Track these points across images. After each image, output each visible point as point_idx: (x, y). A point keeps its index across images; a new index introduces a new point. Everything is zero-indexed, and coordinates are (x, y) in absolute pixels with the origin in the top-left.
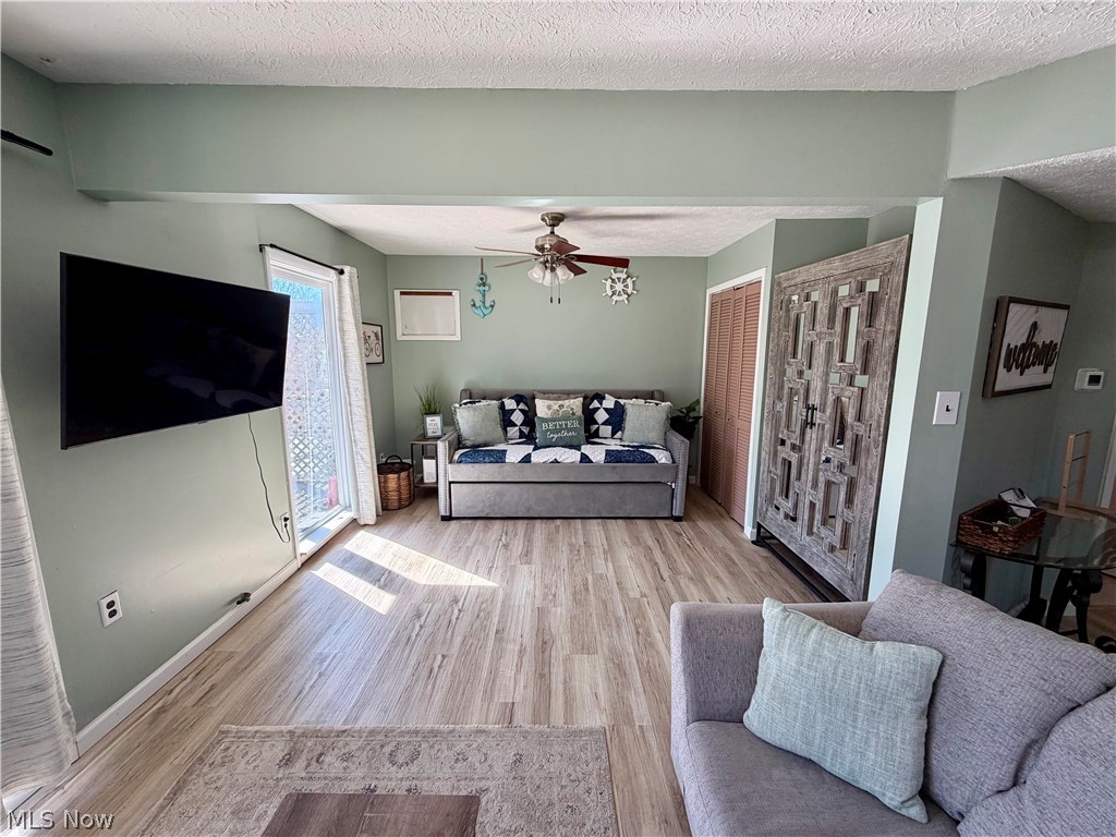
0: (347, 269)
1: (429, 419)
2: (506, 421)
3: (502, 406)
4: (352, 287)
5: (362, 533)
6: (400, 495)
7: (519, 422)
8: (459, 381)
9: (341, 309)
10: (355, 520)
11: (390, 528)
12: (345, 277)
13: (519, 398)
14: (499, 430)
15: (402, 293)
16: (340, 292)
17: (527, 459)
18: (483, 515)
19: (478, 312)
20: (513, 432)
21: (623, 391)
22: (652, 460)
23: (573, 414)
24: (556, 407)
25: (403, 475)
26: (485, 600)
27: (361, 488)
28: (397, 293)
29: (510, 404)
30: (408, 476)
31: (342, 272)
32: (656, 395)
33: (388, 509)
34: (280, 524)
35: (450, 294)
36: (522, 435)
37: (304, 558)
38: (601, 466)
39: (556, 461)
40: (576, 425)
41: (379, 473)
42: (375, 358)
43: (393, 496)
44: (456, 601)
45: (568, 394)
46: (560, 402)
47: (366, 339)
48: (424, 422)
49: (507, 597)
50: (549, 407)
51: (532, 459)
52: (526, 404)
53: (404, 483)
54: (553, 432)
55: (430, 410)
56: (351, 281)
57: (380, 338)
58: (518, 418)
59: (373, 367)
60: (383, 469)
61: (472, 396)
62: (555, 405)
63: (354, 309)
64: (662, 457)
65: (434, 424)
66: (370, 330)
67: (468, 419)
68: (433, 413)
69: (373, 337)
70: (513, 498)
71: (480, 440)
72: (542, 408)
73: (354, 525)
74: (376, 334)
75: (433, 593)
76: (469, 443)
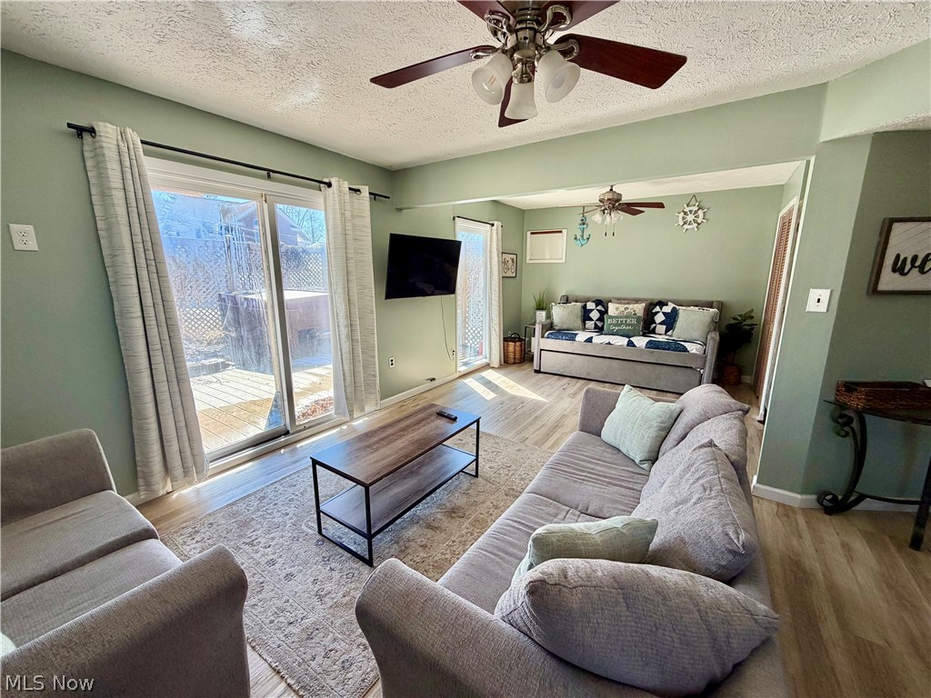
0: (496, 223)
1: (538, 313)
2: (586, 316)
3: (585, 307)
4: (497, 233)
5: (490, 370)
6: (515, 355)
7: (595, 319)
8: (562, 292)
9: (491, 245)
10: (489, 364)
11: (504, 371)
12: (494, 228)
13: (598, 302)
14: (579, 323)
15: (532, 233)
16: (491, 236)
17: (589, 340)
18: (559, 373)
19: (579, 242)
20: (590, 324)
21: (685, 301)
22: (685, 350)
23: (635, 314)
24: (622, 309)
25: (518, 344)
26: (536, 406)
27: (492, 347)
28: (529, 233)
29: (591, 305)
30: (521, 345)
31: (493, 225)
32: (715, 304)
33: (506, 362)
34: (451, 353)
35: (561, 232)
36: (596, 326)
37: (461, 374)
38: (641, 350)
39: (609, 343)
40: (634, 321)
41: (504, 341)
42: (509, 274)
43: (511, 355)
44: (523, 403)
45: (637, 301)
46: (627, 306)
47: (505, 262)
48: (535, 314)
49: (550, 407)
50: (617, 309)
51: (593, 340)
52: (603, 306)
53: (518, 349)
54: (615, 325)
55: (540, 308)
56: (497, 229)
57: (515, 262)
58: (595, 315)
59: (507, 280)
60: (506, 340)
61: (567, 300)
62: (622, 307)
63: (498, 245)
64: (693, 348)
65: (541, 315)
66: (508, 257)
67: (559, 314)
68: (542, 309)
69: (510, 261)
70: (579, 365)
71: (565, 327)
72: (613, 309)
73: (488, 366)
74: (513, 260)
75: (513, 398)
76: (557, 328)
